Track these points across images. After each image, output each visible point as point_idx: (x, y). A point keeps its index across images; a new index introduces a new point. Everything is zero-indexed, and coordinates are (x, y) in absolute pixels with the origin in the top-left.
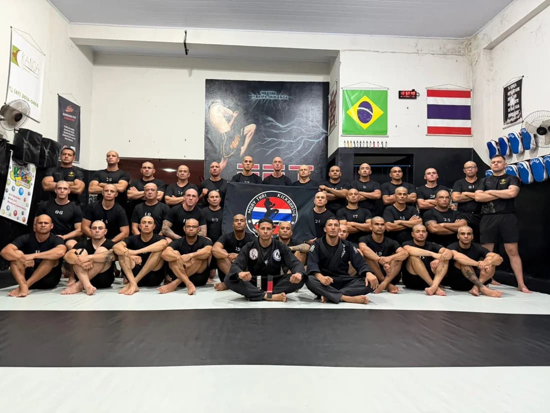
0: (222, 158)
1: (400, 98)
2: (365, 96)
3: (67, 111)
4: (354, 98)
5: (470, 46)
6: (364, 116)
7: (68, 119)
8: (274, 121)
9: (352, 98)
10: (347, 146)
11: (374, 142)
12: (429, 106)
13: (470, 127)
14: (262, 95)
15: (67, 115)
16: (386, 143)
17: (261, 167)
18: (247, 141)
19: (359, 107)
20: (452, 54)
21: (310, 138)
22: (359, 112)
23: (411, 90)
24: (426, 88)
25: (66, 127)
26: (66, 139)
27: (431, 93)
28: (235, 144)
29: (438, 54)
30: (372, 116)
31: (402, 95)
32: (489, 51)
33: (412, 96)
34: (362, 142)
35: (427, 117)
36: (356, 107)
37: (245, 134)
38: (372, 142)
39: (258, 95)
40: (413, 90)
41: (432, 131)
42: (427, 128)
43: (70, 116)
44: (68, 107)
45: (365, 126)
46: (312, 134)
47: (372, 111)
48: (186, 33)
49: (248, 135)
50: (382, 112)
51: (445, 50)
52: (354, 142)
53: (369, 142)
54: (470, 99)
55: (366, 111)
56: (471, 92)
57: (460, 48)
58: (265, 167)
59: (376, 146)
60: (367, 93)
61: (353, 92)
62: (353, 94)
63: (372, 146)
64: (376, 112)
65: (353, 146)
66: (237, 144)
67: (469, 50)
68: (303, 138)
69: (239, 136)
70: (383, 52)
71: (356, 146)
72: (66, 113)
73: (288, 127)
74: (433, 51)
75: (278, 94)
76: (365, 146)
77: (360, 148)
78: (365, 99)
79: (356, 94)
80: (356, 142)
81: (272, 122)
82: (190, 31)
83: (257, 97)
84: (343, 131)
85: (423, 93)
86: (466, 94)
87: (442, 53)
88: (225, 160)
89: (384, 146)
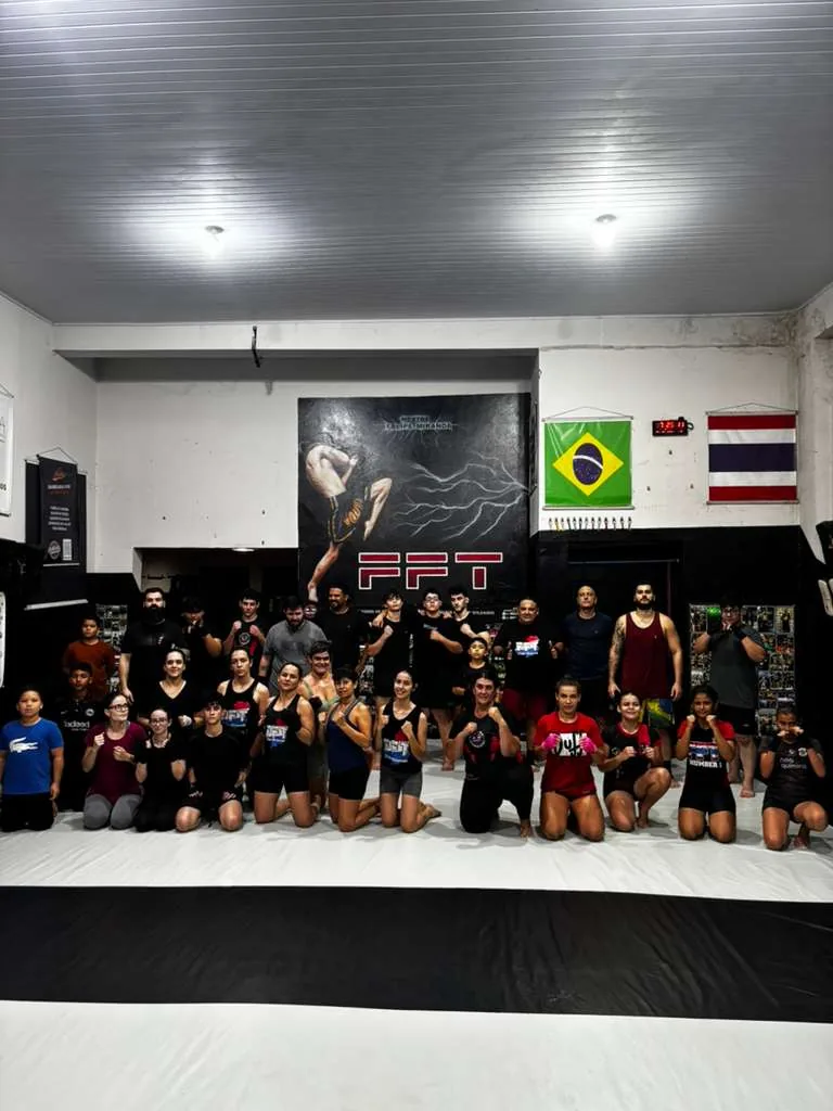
0: (331, 544)
1: (655, 434)
2: (588, 434)
3: (55, 479)
4: (567, 438)
5: (795, 328)
6: (587, 472)
7: (57, 493)
8: (426, 471)
9: (562, 438)
10: (554, 528)
11: (606, 520)
12: (712, 448)
13: (794, 484)
14: (403, 423)
15: (54, 487)
16: (630, 520)
17: (403, 558)
18: (377, 509)
19: (576, 454)
20: (757, 345)
21: (494, 501)
22: (577, 464)
23: (676, 418)
24: (707, 413)
25: (54, 508)
26: (55, 528)
27: (716, 422)
28: (354, 516)
29: (730, 346)
30: (601, 470)
31: (659, 429)
32: (826, 341)
33: (679, 429)
34: (583, 520)
35: (708, 469)
36: (571, 455)
37: (372, 496)
38: (603, 520)
39: (396, 424)
40: (681, 419)
41: (719, 495)
42: (708, 490)
43: (60, 487)
44: (56, 474)
45: (588, 490)
46: (498, 494)
47: (601, 462)
48: (255, 330)
49: (378, 499)
50: (622, 463)
51: (745, 338)
52: (568, 520)
53: (596, 519)
54: (794, 430)
55: (589, 462)
56: (797, 417)
57: (774, 331)
58: (411, 558)
59: (611, 526)
60: (590, 427)
61: (565, 426)
62: (564, 430)
63: (603, 527)
64: (610, 463)
65: (567, 528)
66: (358, 515)
67: (792, 334)
68: (481, 501)
69: (361, 501)
70: (622, 348)
71: (572, 528)
72: (54, 483)
73: (453, 481)
74: (721, 341)
75: (433, 420)
76: (590, 527)
77: (580, 530)
78: (588, 439)
79: (571, 430)
80: (571, 520)
81: (421, 472)
82: (264, 327)
83: (393, 426)
84: (547, 500)
85: (699, 422)
86: (786, 421)
87: (737, 343)
88: (336, 544)
89: (626, 527)
